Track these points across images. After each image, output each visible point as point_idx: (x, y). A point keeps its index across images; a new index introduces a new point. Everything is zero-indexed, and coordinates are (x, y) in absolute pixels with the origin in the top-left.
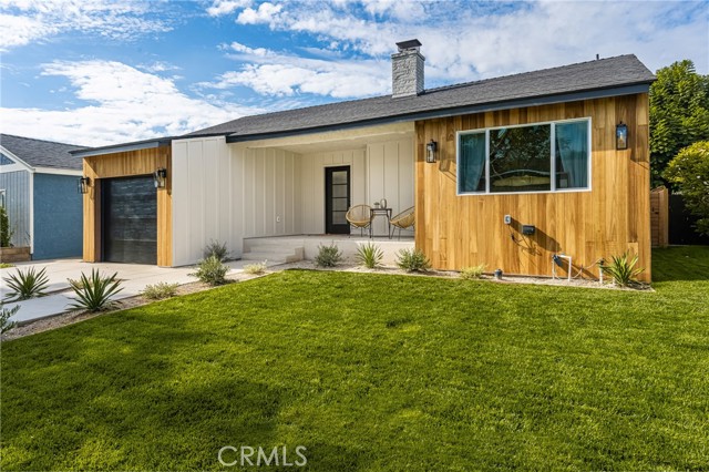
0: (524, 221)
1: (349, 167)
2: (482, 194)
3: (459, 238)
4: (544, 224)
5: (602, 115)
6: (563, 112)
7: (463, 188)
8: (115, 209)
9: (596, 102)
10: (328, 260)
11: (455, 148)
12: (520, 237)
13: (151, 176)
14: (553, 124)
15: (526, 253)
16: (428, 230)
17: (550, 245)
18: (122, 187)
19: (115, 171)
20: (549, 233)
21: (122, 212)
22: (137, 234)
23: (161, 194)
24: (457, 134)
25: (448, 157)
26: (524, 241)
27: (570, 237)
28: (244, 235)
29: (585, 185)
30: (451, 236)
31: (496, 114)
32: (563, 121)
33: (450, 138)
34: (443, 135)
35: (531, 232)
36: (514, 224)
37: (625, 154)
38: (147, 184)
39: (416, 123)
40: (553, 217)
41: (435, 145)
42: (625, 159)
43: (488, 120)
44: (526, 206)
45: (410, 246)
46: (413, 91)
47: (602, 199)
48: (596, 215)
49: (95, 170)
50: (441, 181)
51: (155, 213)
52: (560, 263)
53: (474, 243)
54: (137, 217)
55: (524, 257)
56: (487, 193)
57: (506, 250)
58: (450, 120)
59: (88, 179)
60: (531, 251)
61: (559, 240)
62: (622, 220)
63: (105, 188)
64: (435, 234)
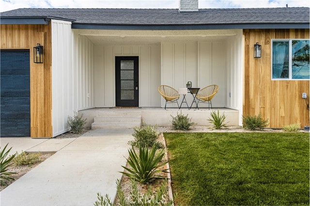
1: (137, 57)
2: (286, 79)
11: (270, 49)
16: (252, 102)
23: (36, 71)
24: (272, 40)
25: (266, 55)
30: (268, 106)
31: (296, 31)
33: (267, 42)
34: (263, 40)
39: (244, 30)
46: (196, 8)
50: (261, 70)
53: (282, 110)
56: (290, 79)
58: (268, 32)
64: (257, 105)
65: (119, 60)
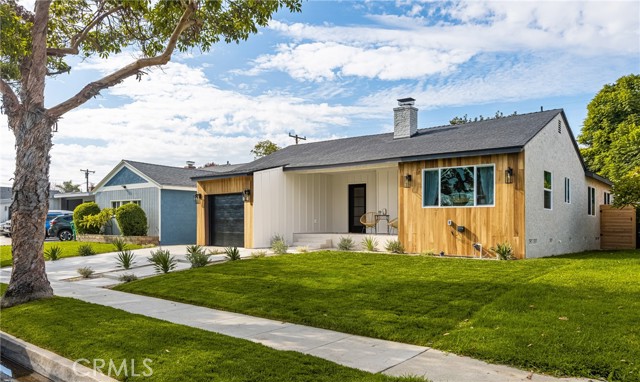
0: (459, 224)
1: (365, 184)
2: (436, 207)
3: (423, 234)
4: (470, 225)
5: (500, 163)
6: (480, 160)
7: (426, 204)
8: (218, 214)
9: (497, 155)
10: (346, 246)
11: (421, 179)
12: (457, 233)
13: (240, 194)
14: (475, 167)
15: (460, 242)
16: (406, 229)
17: (473, 239)
18: (222, 200)
19: (217, 190)
20: (472, 231)
21: (223, 215)
22: (232, 229)
23: (247, 205)
24: (423, 171)
25: (417, 185)
26: (459, 236)
27: (484, 233)
28: (293, 231)
29: (492, 203)
30: (419, 233)
31: (444, 160)
32: (480, 165)
33: (419, 173)
34: (415, 171)
35: (463, 230)
36: (453, 225)
37: (512, 185)
38: (238, 198)
39: (400, 164)
40: (475, 221)
41: (409, 178)
42: (512, 189)
43: (440, 163)
44: (460, 214)
45: (395, 239)
46: (408, 133)
47: (500, 212)
48: (497, 220)
49: (205, 189)
50: (414, 198)
51: (243, 216)
52: (477, 248)
53: (431, 237)
54: (231, 219)
55: (459, 245)
56: (439, 206)
57: (449, 241)
58: (419, 162)
59: (200, 195)
60: (463, 241)
61: (478, 235)
62: (510, 223)
63: (211, 201)
64: (410, 230)
65: (352, 188)
